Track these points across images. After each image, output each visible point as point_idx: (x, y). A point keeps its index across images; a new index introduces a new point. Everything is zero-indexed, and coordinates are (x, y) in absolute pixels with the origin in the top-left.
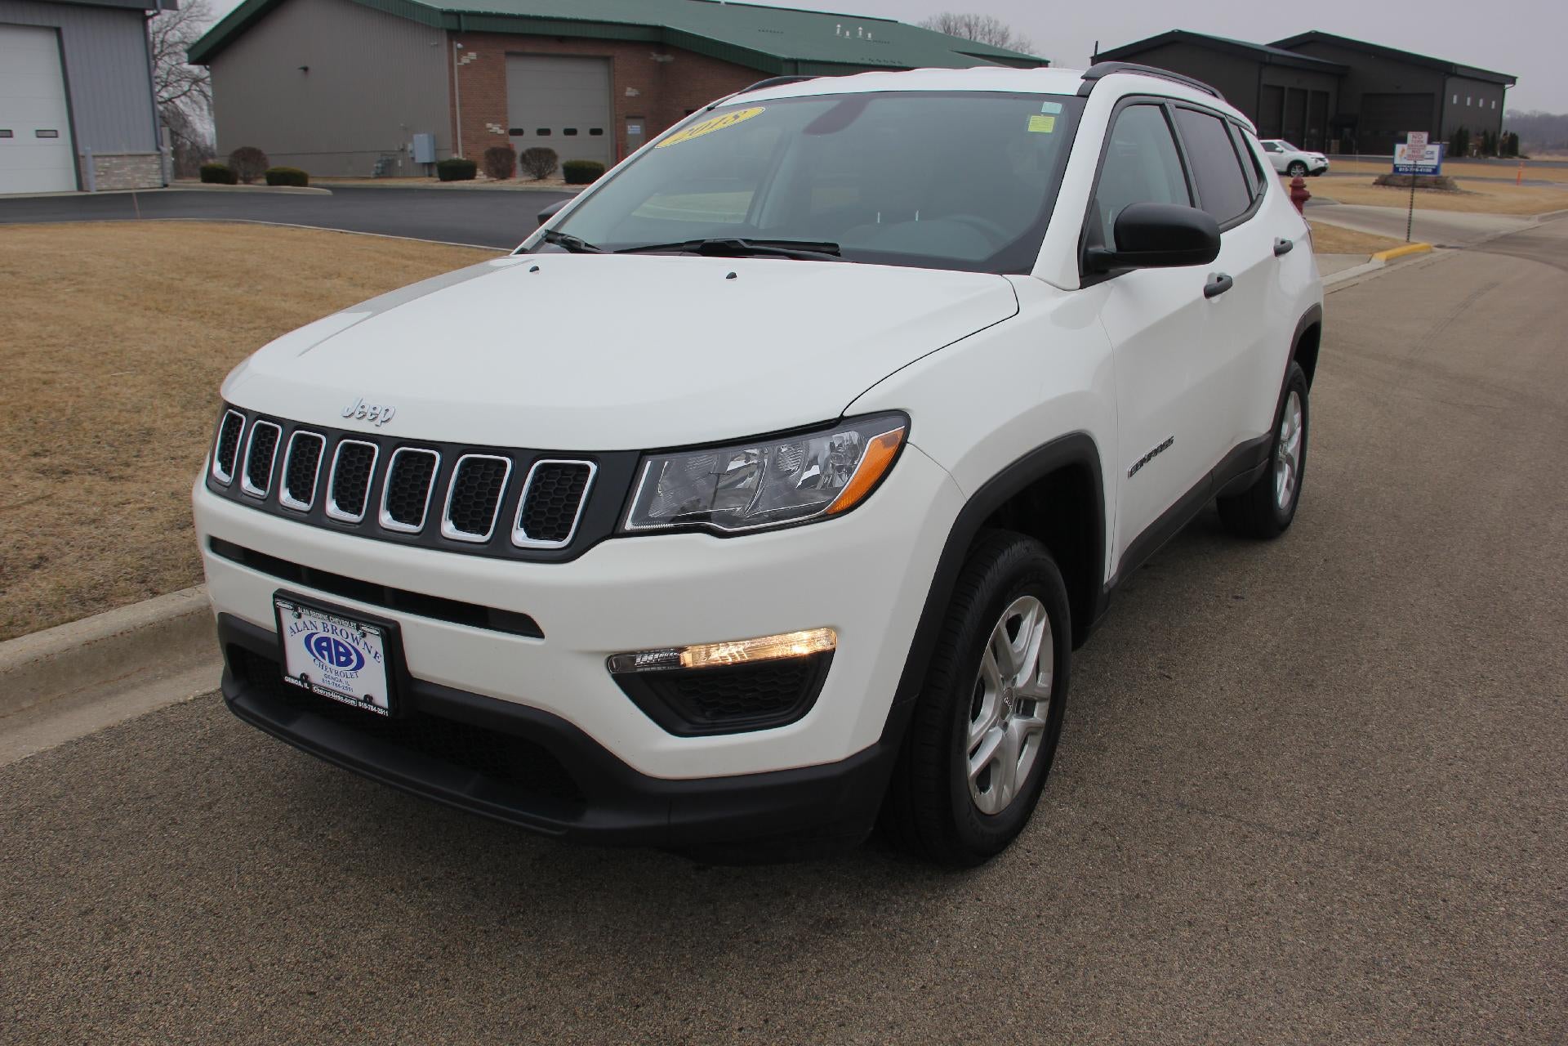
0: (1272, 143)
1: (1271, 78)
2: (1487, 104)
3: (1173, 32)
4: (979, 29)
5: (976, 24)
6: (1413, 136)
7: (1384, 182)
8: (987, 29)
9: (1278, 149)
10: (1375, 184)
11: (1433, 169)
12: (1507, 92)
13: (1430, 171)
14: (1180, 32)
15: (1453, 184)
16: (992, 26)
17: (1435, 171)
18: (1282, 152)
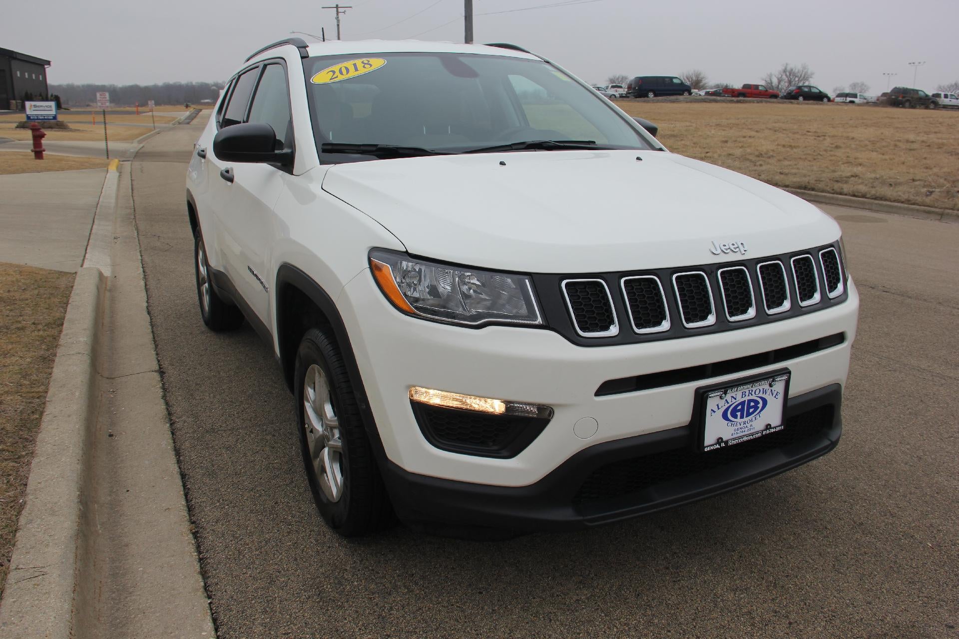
2: (37, 77)
6: (100, 95)
7: (22, 126)
10: (17, 127)
11: (53, 117)
12: (47, 70)
13: (52, 118)
15: (67, 126)
17: (55, 118)
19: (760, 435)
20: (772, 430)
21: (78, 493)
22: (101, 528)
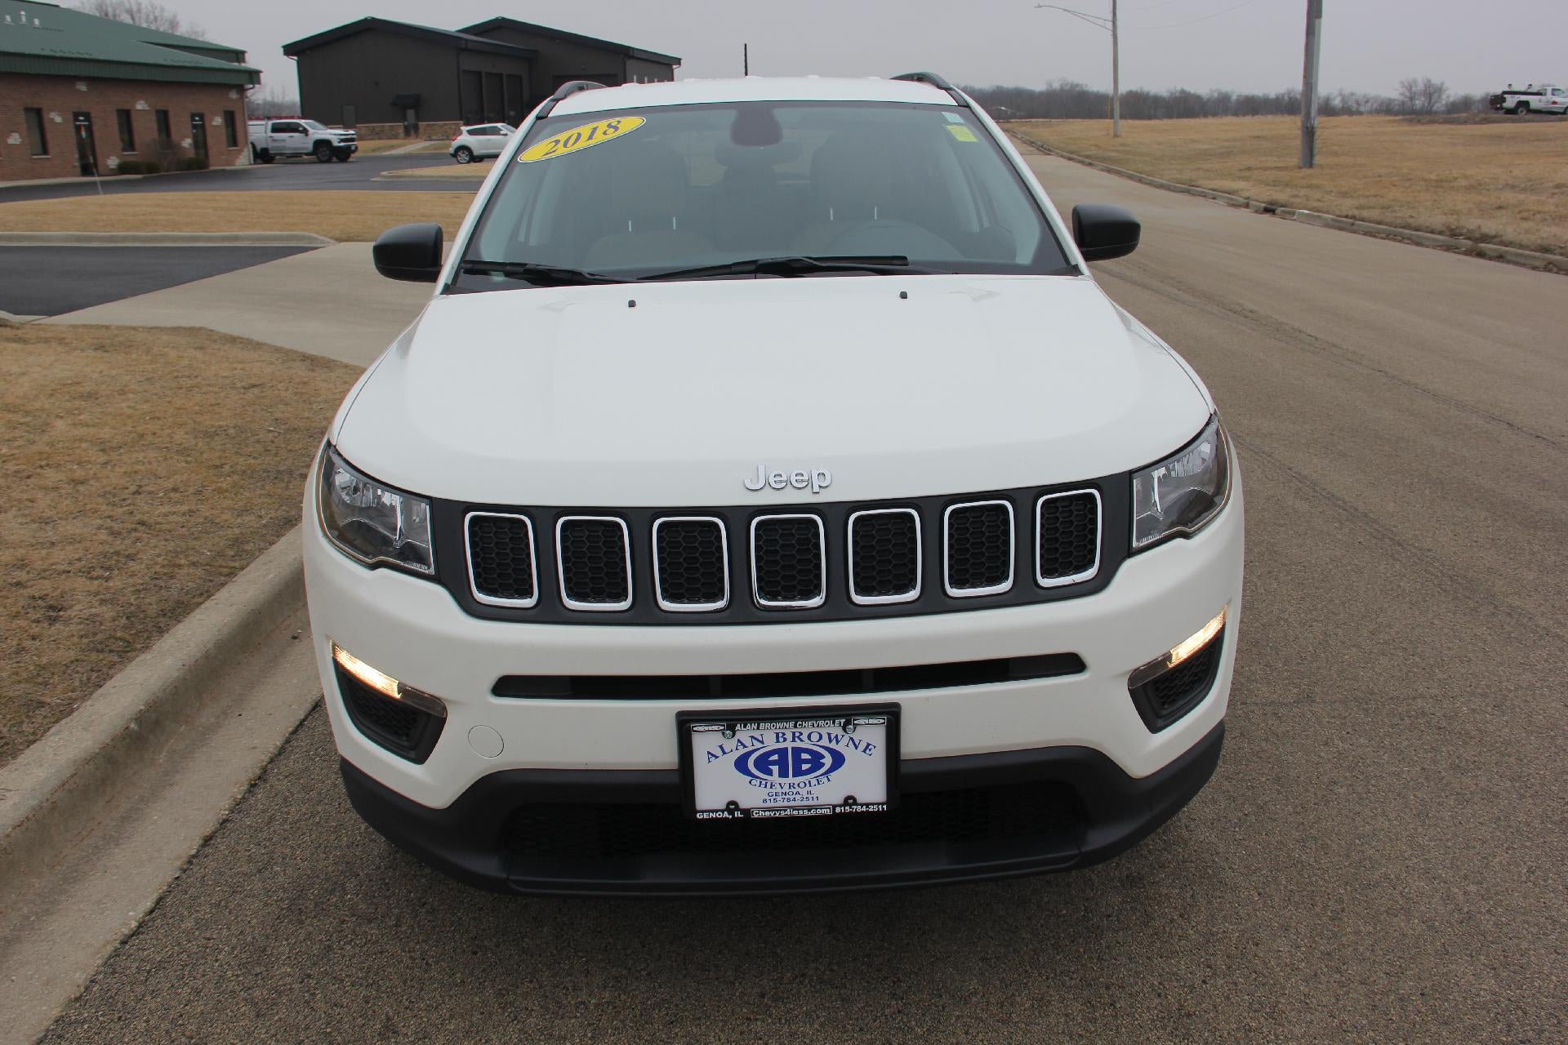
0: (496, 127)
1: (469, 63)
3: (366, 19)
4: (143, 16)
5: (139, 11)
8: (152, 17)
9: (502, 132)
12: (675, 71)
14: (373, 19)
16: (157, 13)
18: (506, 135)
19: (827, 812)
20: (859, 809)
21: (142, 707)
22: (165, 756)
